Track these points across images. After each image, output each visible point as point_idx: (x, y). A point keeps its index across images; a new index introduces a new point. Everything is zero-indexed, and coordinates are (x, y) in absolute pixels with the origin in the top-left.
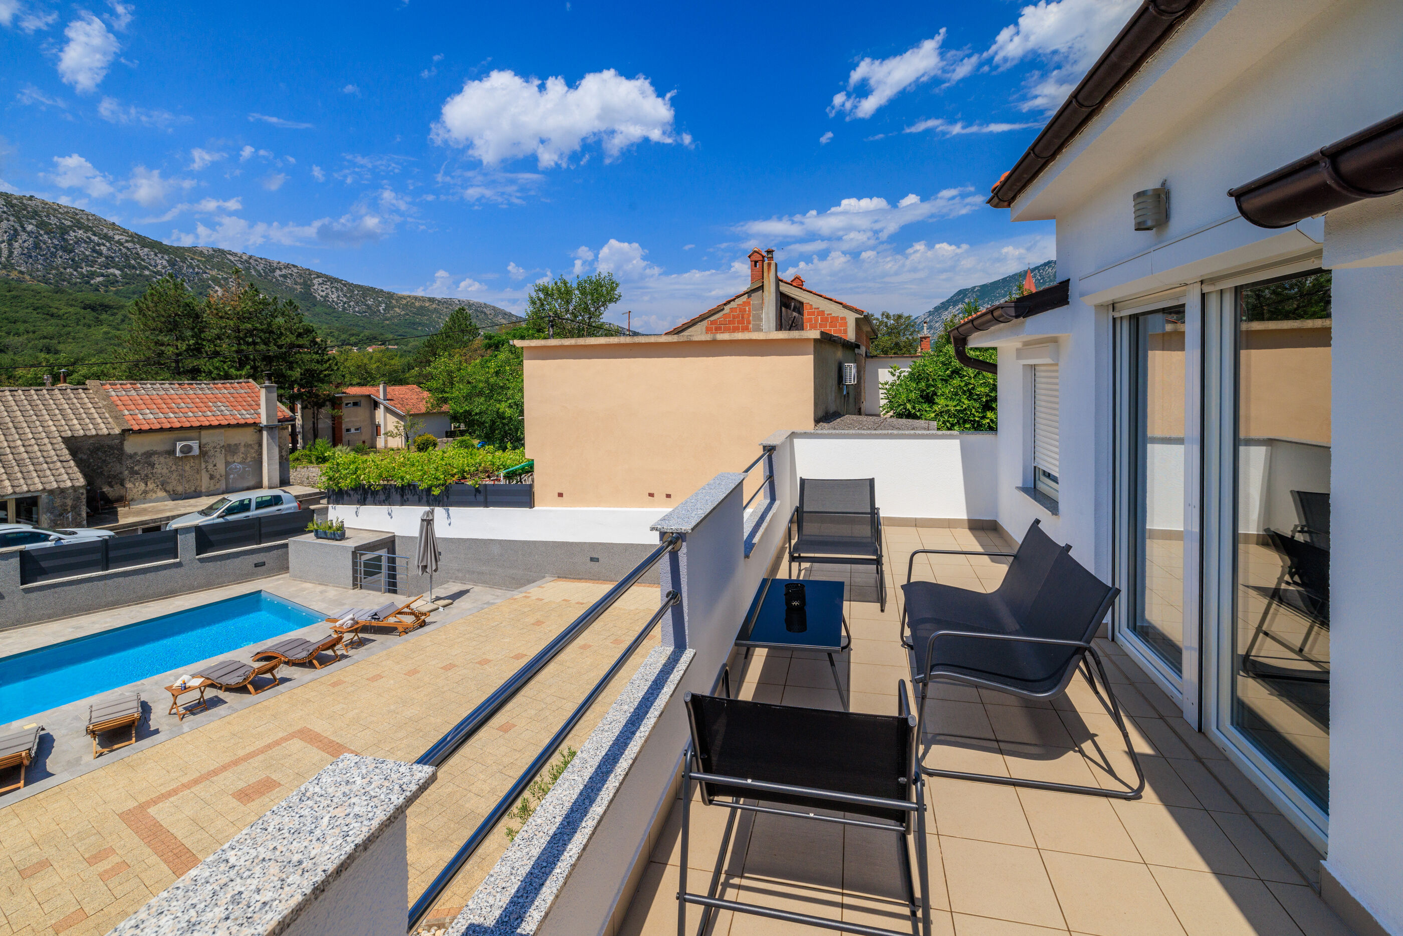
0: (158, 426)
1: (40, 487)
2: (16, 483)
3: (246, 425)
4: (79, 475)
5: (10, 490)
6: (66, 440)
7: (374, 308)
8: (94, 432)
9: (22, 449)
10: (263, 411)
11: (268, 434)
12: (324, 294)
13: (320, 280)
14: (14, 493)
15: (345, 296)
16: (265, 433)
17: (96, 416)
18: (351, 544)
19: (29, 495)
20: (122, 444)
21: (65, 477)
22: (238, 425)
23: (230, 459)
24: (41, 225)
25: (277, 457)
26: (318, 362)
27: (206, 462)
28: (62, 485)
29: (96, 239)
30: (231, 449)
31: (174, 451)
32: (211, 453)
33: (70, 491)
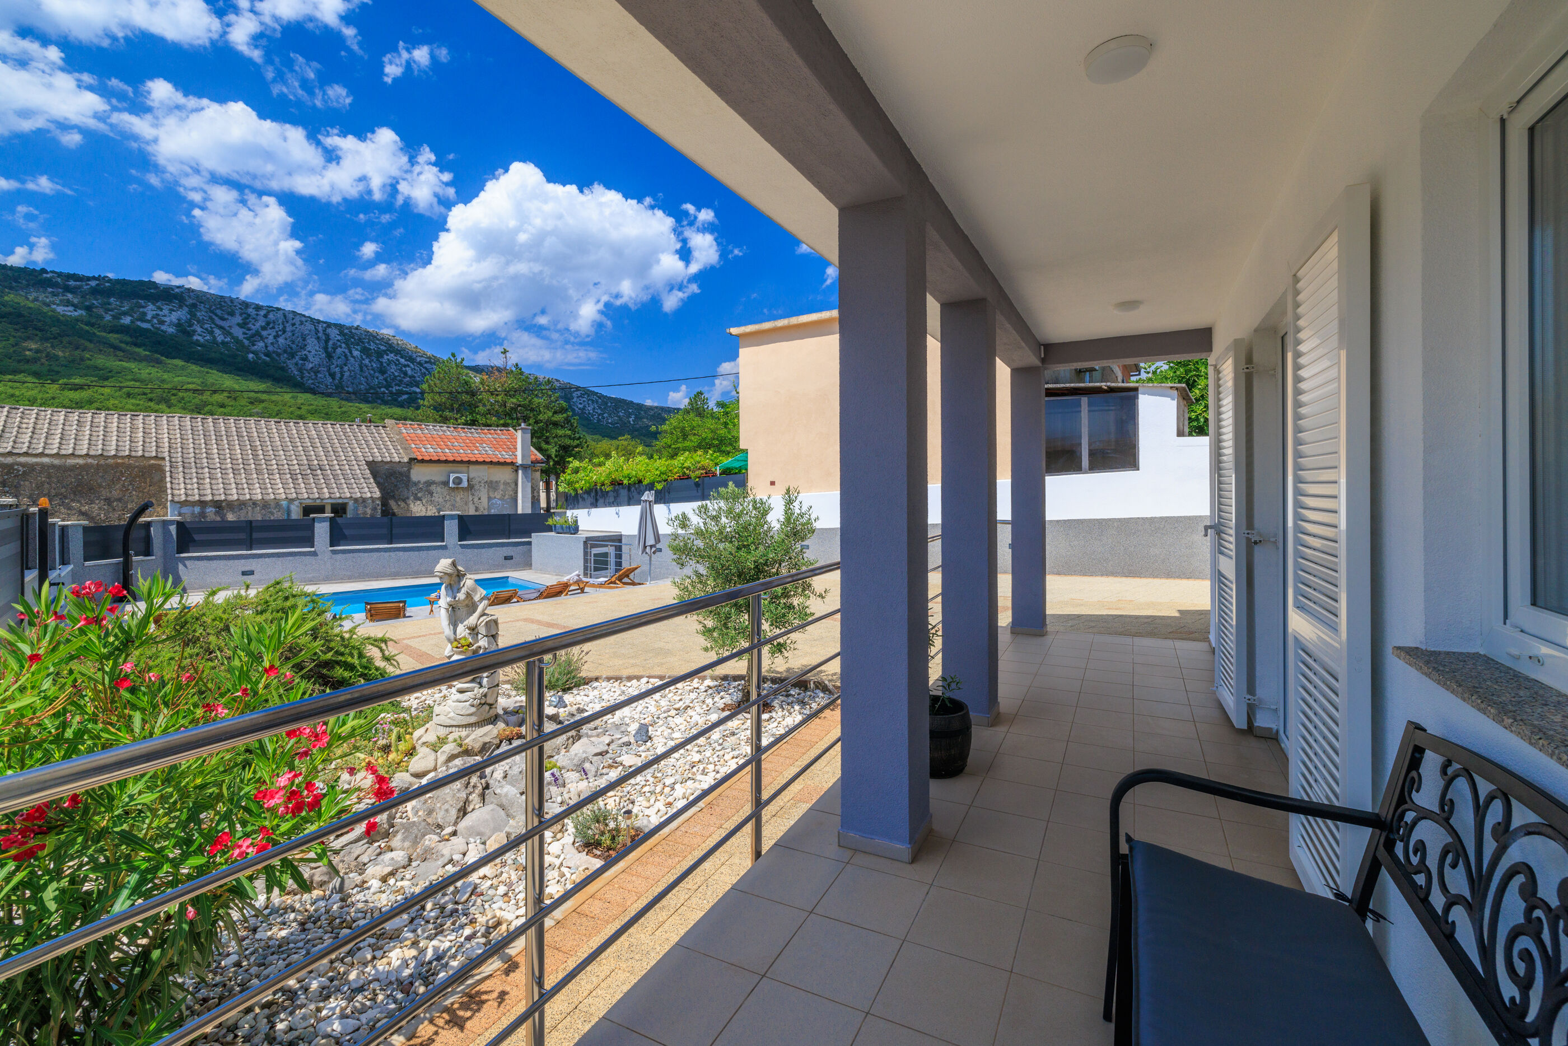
0: (436, 458)
1: (348, 495)
2: (332, 491)
3: (505, 464)
4: (376, 490)
5: (327, 495)
6: (368, 463)
7: (625, 420)
8: (388, 459)
9: (337, 467)
10: (519, 453)
11: (523, 473)
12: (581, 406)
13: (579, 393)
14: (330, 498)
15: (600, 408)
16: (520, 472)
17: (391, 447)
18: (582, 535)
19: (340, 501)
20: (409, 471)
21: (366, 490)
22: (499, 463)
23: (492, 496)
24: (365, 351)
25: (530, 496)
26: (570, 437)
27: (473, 495)
28: (364, 496)
29: (402, 361)
30: (492, 485)
31: (448, 482)
32: (477, 487)
33: (370, 501)
